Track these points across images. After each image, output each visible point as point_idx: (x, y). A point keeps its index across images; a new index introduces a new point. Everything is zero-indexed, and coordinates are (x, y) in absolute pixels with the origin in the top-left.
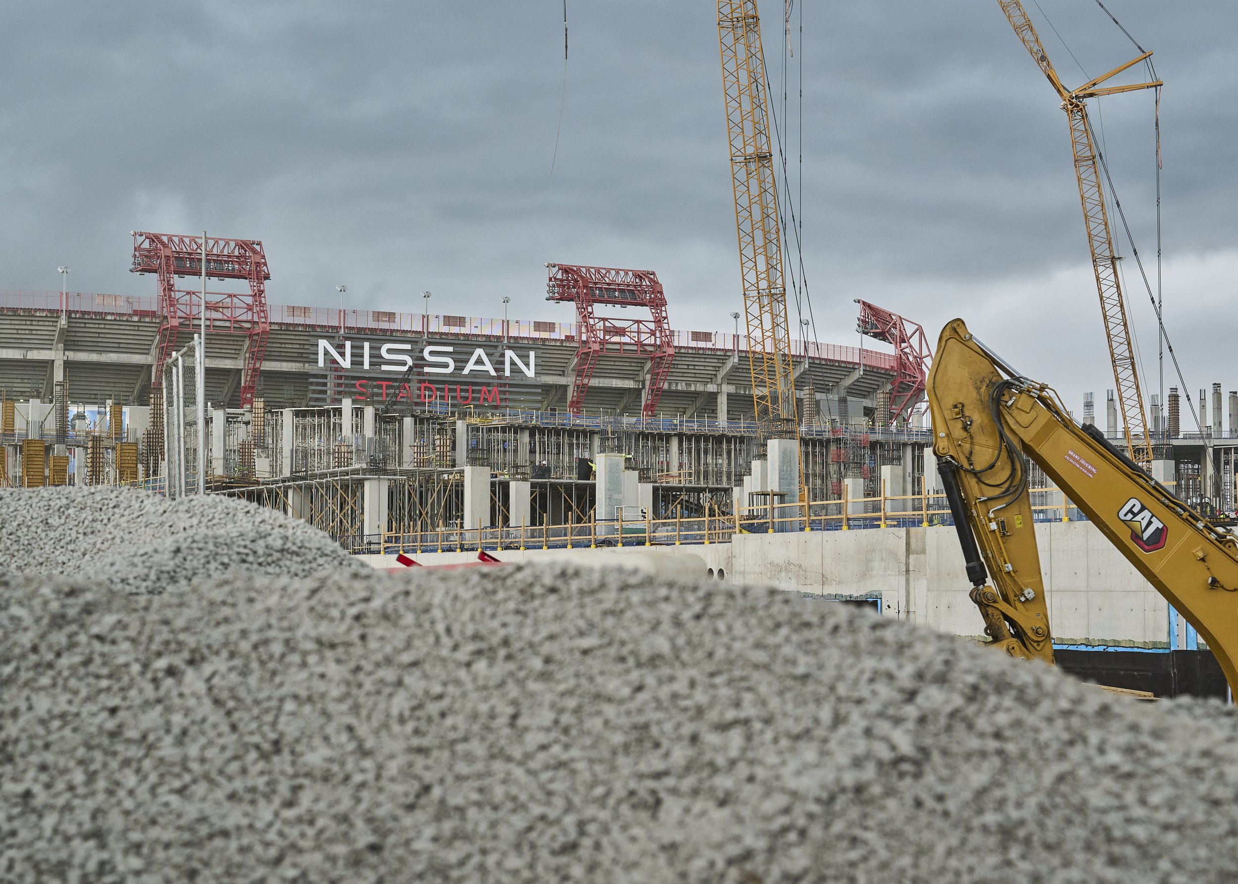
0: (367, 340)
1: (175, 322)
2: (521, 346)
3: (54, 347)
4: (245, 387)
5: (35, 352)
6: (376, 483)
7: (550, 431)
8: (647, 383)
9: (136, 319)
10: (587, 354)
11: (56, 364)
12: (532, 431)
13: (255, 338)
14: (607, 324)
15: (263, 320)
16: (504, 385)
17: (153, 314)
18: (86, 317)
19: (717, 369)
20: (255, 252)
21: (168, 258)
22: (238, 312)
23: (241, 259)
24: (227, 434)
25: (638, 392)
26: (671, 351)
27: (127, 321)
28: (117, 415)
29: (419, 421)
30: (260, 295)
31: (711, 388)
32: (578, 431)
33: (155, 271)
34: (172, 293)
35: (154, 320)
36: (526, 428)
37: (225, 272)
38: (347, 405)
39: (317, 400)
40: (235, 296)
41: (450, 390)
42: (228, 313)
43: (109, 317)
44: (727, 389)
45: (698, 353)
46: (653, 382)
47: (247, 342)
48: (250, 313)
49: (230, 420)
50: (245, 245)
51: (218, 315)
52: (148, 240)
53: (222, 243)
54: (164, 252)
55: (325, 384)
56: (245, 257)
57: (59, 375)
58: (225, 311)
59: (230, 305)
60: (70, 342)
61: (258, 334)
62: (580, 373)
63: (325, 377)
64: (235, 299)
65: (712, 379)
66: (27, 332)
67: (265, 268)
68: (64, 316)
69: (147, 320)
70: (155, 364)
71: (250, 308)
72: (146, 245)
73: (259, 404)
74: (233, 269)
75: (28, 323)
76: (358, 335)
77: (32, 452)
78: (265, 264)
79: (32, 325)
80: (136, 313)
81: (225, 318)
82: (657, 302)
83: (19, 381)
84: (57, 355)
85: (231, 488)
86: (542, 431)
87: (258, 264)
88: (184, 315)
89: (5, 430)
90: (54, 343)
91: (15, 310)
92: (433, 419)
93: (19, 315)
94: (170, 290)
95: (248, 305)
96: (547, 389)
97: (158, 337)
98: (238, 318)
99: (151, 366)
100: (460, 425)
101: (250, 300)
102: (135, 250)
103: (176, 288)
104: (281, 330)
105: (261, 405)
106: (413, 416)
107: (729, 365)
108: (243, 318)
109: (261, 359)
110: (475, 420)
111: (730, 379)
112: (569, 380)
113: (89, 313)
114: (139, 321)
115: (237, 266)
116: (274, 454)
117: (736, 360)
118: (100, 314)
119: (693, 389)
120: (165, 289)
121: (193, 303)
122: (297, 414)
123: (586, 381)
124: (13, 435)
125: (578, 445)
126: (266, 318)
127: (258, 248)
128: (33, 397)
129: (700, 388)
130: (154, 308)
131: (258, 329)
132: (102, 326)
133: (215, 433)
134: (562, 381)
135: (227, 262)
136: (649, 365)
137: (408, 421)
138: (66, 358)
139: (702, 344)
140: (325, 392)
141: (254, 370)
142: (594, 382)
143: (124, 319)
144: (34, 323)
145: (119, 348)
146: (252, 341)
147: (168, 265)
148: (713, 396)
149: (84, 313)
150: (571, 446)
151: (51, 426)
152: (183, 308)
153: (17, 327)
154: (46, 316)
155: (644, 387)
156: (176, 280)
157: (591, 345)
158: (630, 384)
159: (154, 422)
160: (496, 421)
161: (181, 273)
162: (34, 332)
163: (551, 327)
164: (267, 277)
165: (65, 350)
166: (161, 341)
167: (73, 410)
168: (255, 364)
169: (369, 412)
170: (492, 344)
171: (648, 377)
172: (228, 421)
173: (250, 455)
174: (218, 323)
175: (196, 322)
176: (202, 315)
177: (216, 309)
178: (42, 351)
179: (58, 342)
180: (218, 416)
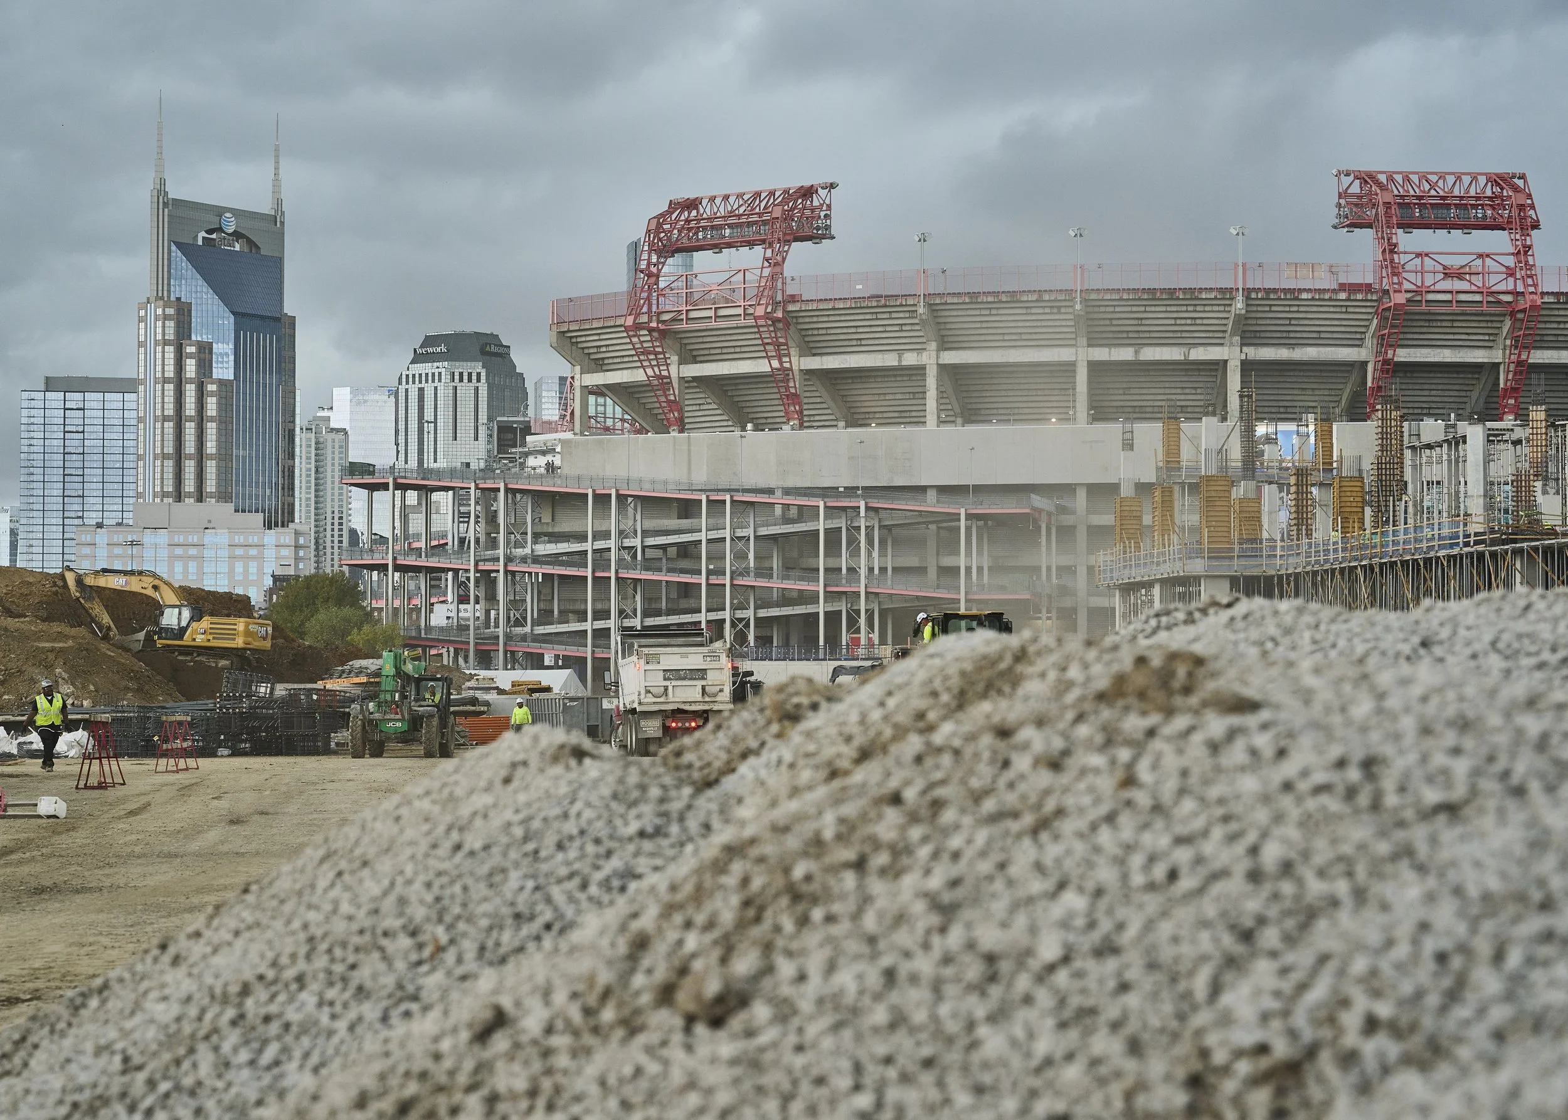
1: (1400, 298)
3: (1226, 341)
4: (1505, 390)
5: (1201, 349)
9: (1343, 296)
11: (1230, 365)
13: (1520, 316)
15: (1532, 289)
17: (1368, 288)
18: (1272, 296)
20: (1516, 189)
21: (1387, 205)
22: (1493, 279)
23: (1496, 202)
24: (1488, 460)
27: (1330, 299)
28: (1325, 437)
30: (1526, 253)
33: (1370, 226)
34: (1396, 256)
35: (1369, 297)
37: (1473, 221)
40: (1488, 256)
42: (1478, 281)
43: (1304, 296)
47: (1508, 323)
48: (1511, 280)
49: (1492, 438)
50: (1499, 180)
51: (1464, 285)
52: (1357, 182)
53: (1466, 180)
54: (1382, 197)
56: (1501, 197)
57: (1234, 381)
58: (1474, 278)
59: (1480, 269)
60: (1249, 335)
61: (1524, 311)
64: (1488, 260)
66: (1189, 322)
67: (1532, 212)
68: (1240, 298)
69: (1359, 296)
70: (1372, 360)
71: (1511, 273)
72: (1355, 188)
73: (1538, 414)
74: (1485, 216)
75: (1190, 308)
77: (1213, 494)
78: (1532, 207)
79: (1195, 311)
80: (1342, 287)
81: (1474, 288)
83: (1179, 391)
84: (1231, 354)
85: (1515, 541)
87: (1522, 207)
88: (1413, 287)
89: (1168, 462)
90: (1227, 335)
91: (1171, 292)
93: (1178, 299)
94: (1392, 252)
95: (1507, 267)
97: (1375, 321)
98: (1494, 289)
99: (1366, 363)
101: (1510, 261)
102: (1340, 197)
103: (1401, 248)
104: (1559, 303)
105: (1542, 416)
108: (1501, 287)
109: (1528, 348)
113: (1275, 291)
114: (1348, 300)
115: (1489, 212)
118: (1291, 291)
120: (1384, 251)
121: (1426, 269)
124: (1179, 469)
126: (1535, 285)
127: (1520, 183)
128: (1207, 414)
130: (1369, 280)
131: (1522, 304)
132: (1295, 309)
133: (1470, 458)
135: (1475, 207)
138: (1243, 357)
141: (1520, 363)
143: (1327, 296)
144: (1198, 308)
145: (1318, 340)
146: (1515, 321)
147: (1388, 216)
149: (1268, 291)
151: (1236, 453)
152: (1411, 277)
153: (1175, 315)
154: (1216, 298)
156: (1400, 237)
159: (1382, 446)
161: (1408, 226)
162: (1198, 322)
164: (1536, 226)
165: (1242, 345)
166: (1380, 327)
167: (1261, 429)
168: (1520, 355)
172: (1489, 441)
173: (1530, 491)
174: (1462, 297)
175: (1431, 297)
176: (1438, 287)
177: (1460, 276)
178: (1210, 348)
179: (1232, 335)
180: (1475, 434)
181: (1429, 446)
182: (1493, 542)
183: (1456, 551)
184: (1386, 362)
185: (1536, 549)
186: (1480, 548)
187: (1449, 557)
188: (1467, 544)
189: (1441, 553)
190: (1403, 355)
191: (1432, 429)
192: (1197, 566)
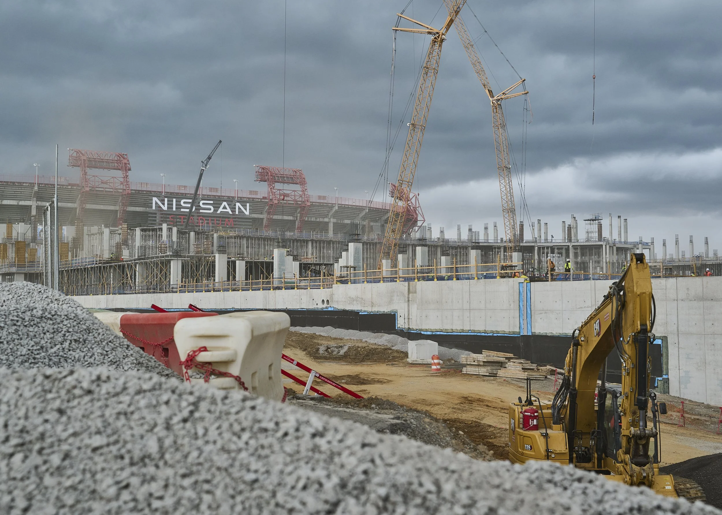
0: (175, 198)
1: (88, 189)
2: (243, 202)
3: (31, 199)
4: (119, 218)
5: (23, 201)
6: (176, 261)
7: (255, 238)
8: (298, 218)
9: (70, 187)
10: (272, 205)
11: (33, 207)
12: (248, 238)
13: (124, 196)
14: (281, 192)
15: (128, 188)
16: (235, 218)
17: (78, 185)
18: (47, 186)
19: (329, 212)
20: (124, 158)
21: (85, 160)
22: (116, 185)
23: (118, 162)
24: (110, 239)
25: (294, 222)
26: (309, 204)
27: (66, 188)
28: (60, 230)
29: (197, 233)
30: (126, 177)
31: (326, 220)
32: (268, 239)
33: (79, 166)
34: (87, 176)
35: (78, 188)
36: (245, 237)
37: (111, 167)
38: (165, 226)
39: (152, 224)
40: (115, 178)
41: (212, 220)
44: (333, 220)
45: (321, 205)
46: (301, 217)
47: (121, 198)
48: (122, 185)
49: (112, 233)
50: (119, 155)
51: (107, 186)
52: (75, 153)
53: (109, 154)
54: (83, 158)
55: (156, 217)
56: (120, 160)
57: (34, 212)
58: (111, 184)
59: (112, 182)
60: (39, 197)
61: (125, 195)
62: (269, 213)
63: (156, 214)
65: (326, 216)
66: (19, 193)
67: (129, 165)
68: (36, 186)
69: (75, 188)
70: (79, 207)
72: (75, 154)
73: (124, 226)
74: (114, 166)
75: (20, 188)
76: (171, 196)
77: (19, 247)
78: (129, 164)
79: (21, 189)
80: (69, 185)
81: (111, 187)
82: (302, 183)
83: (16, 214)
84: (33, 203)
85: (111, 263)
86: (252, 238)
87: (126, 164)
88: (92, 186)
89: (8, 237)
90: (32, 197)
91: (14, 183)
92: (203, 233)
93: (16, 185)
94: (85, 174)
95: (121, 182)
96: (254, 219)
97: (80, 196)
98: (117, 188)
99: (76, 208)
100: (215, 236)
101: (122, 180)
102: (70, 157)
103: (88, 174)
104: (136, 193)
105: (126, 226)
106: (194, 231)
107: (334, 210)
108: (119, 187)
109: (127, 206)
110: (222, 233)
111: (334, 216)
112: (264, 216)
113: (48, 184)
114: (71, 188)
115: (116, 165)
116: (131, 248)
117: (337, 208)
118: (53, 185)
119: (318, 220)
120: (83, 174)
121: (96, 180)
122: (142, 230)
123: (271, 217)
124: (12, 239)
125: (267, 244)
126: (129, 187)
127: (126, 156)
128: (21, 222)
129: (321, 220)
130: (78, 182)
131: (125, 193)
133: (105, 238)
134: (261, 216)
135: (112, 163)
136: (299, 210)
137: (192, 234)
138: (37, 205)
139: (322, 201)
140: (155, 221)
141: (124, 210)
142: (275, 217)
143: (64, 187)
144: (22, 189)
145: (62, 201)
146: (123, 198)
147: (85, 164)
148: (327, 223)
149: (46, 184)
150: (264, 245)
151: (29, 235)
152: (91, 183)
153: (14, 190)
154: (28, 186)
155: (297, 220)
156: (88, 170)
157: (274, 201)
158: (291, 218)
159: (77, 233)
160: (232, 234)
161: (91, 167)
162: (23, 193)
163: (256, 193)
164: (130, 170)
165: (37, 201)
166: (81, 197)
167: (40, 228)
168: (124, 208)
169: (175, 230)
170: (231, 201)
171: (299, 215)
172: (111, 233)
173: (121, 248)
174: (107, 190)
175: (97, 189)
176: (99, 186)
177: (106, 183)
178: (26, 201)
179: (33, 197)
180: (106, 231)
181: (93, 234)
182: (104, 263)
183: (93, 266)
184: (83, 208)
185: (116, 265)
186: (100, 265)
187: (91, 268)
188: (96, 264)
189: (89, 266)
190: (89, 206)
191: (95, 229)
192: (14, 270)
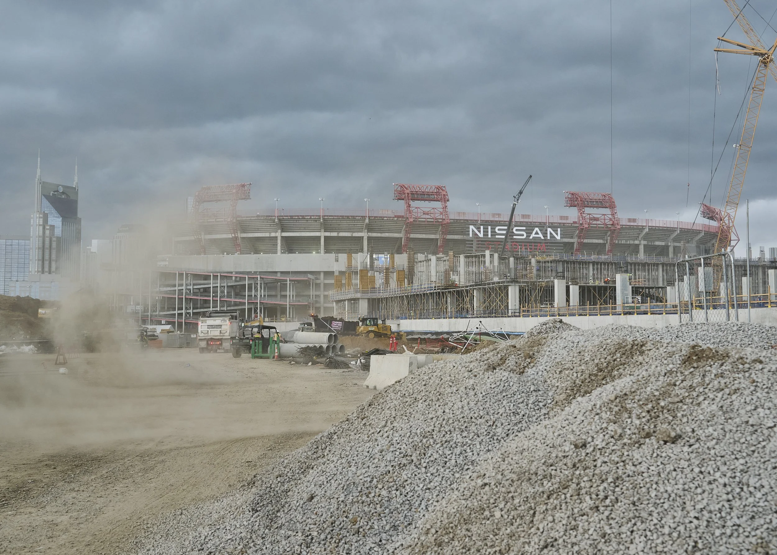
0: (490, 225)
1: (412, 220)
2: (554, 227)
3: (363, 231)
4: (440, 246)
5: (356, 233)
6: (513, 287)
7: (571, 262)
8: (609, 241)
9: (396, 219)
10: (582, 229)
11: (364, 238)
12: (564, 262)
13: (444, 225)
14: (591, 216)
16: (547, 243)
17: (403, 217)
19: (639, 234)
20: (443, 190)
21: (408, 194)
22: (437, 215)
23: (438, 193)
24: (437, 265)
25: (604, 245)
26: (619, 227)
27: (392, 220)
28: (392, 259)
29: (516, 259)
30: (445, 208)
31: (637, 242)
32: (583, 262)
33: (403, 200)
35: (403, 219)
36: (561, 261)
37: (431, 199)
38: (487, 253)
39: (469, 250)
40: (435, 209)
42: (432, 215)
43: (385, 219)
44: (643, 242)
45: (630, 228)
46: (611, 240)
47: (441, 227)
49: (438, 259)
50: (438, 188)
51: (429, 217)
52: (400, 187)
53: (429, 188)
54: (407, 191)
55: (472, 244)
56: (439, 192)
57: (365, 243)
59: (433, 212)
60: (370, 228)
62: (579, 237)
63: (472, 241)
65: (637, 238)
66: (353, 225)
67: (447, 197)
68: (367, 219)
69: (400, 219)
70: (403, 237)
71: (441, 214)
72: (399, 189)
73: (451, 253)
74: (434, 198)
75: (353, 221)
76: (486, 223)
77: (363, 275)
78: (447, 195)
80: (396, 217)
81: (431, 218)
82: (612, 206)
83: (352, 245)
84: (364, 234)
85: (447, 289)
86: (567, 262)
87: (444, 195)
88: (415, 217)
89: (348, 265)
91: (348, 217)
92: (522, 258)
94: (409, 207)
95: (440, 212)
96: (565, 244)
97: (405, 226)
98: (437, 218)
99: (402, 238)
100: (533, 261)
101: (441, 210)
102: (395, 191)
103: (411, 206)
104: (454, 222)
105: (452, 254)
106: (514, 257)
107: (644, 232)
108: (439, 217)
109: (446, 234)
110: (539, 258)
111: (644, 238)
112: (575, 240)
113: (377, 217)
115: (436, 196)
116: (458, 273)
117: (647, 230)
118: (381, 217)
119: (628, 243)
120: (407, 207)
121: (418, 212)
122: (466, 257)
123: (582, 240)
124: (352, 268)
125: (583, 268)
126: (448, 217)
127: (444, 188)
128: (358, 252)
129: (632, 242)
130: (403, 214)
131: (445, 222)
132: (383, 222)
133: (432, 265)
134: (571, 240)
135: (432, 195)
136: (609, 233)
137: (512, 259)
138: (368, 236)
139: (632, 224)
140: (472, 247)
141: (444, 239)
142: (586, 241)
144: (355, 221)
145: (389, 231)
146: (442, 227)
147: (408, 197)
148: (637, 246)
149: (375, 217)
150: (580, 268)
151: (368, 263)
152: (414, 214)
153: (349, 223)
154: (360, 219)
155: (607, 242)
156: (411, 203)
157: (584, 225)
158: (601, 241)
159: (409, 261)
160: (548, 259)
161: (413, 200)
162: (355, 225)
163: (567, 218)
164: (448, 201)
165: (368, 232)
166: (406, 228)
167: (374, 256)
168: (444, 236)
169: (496, 256)
170: (542, 226)
171: (609, 238)
173: (449, 274)
174: (428, 220)
175: (420, 220)
176: (422, 217)
177: (427, 214)
178: (359, 233)
179: (365, 229)
180: (433, 258)
181: (420, 262)
182: (442, 289)
183: (432, 291)
184: (407, 238)
185: (454, 291)
186: (439, 291)
187: (430, 293)
188: (435, 290)
189: (428, 292)
190: (412, 236)
191: (420, 257)
192: (358, 295)
